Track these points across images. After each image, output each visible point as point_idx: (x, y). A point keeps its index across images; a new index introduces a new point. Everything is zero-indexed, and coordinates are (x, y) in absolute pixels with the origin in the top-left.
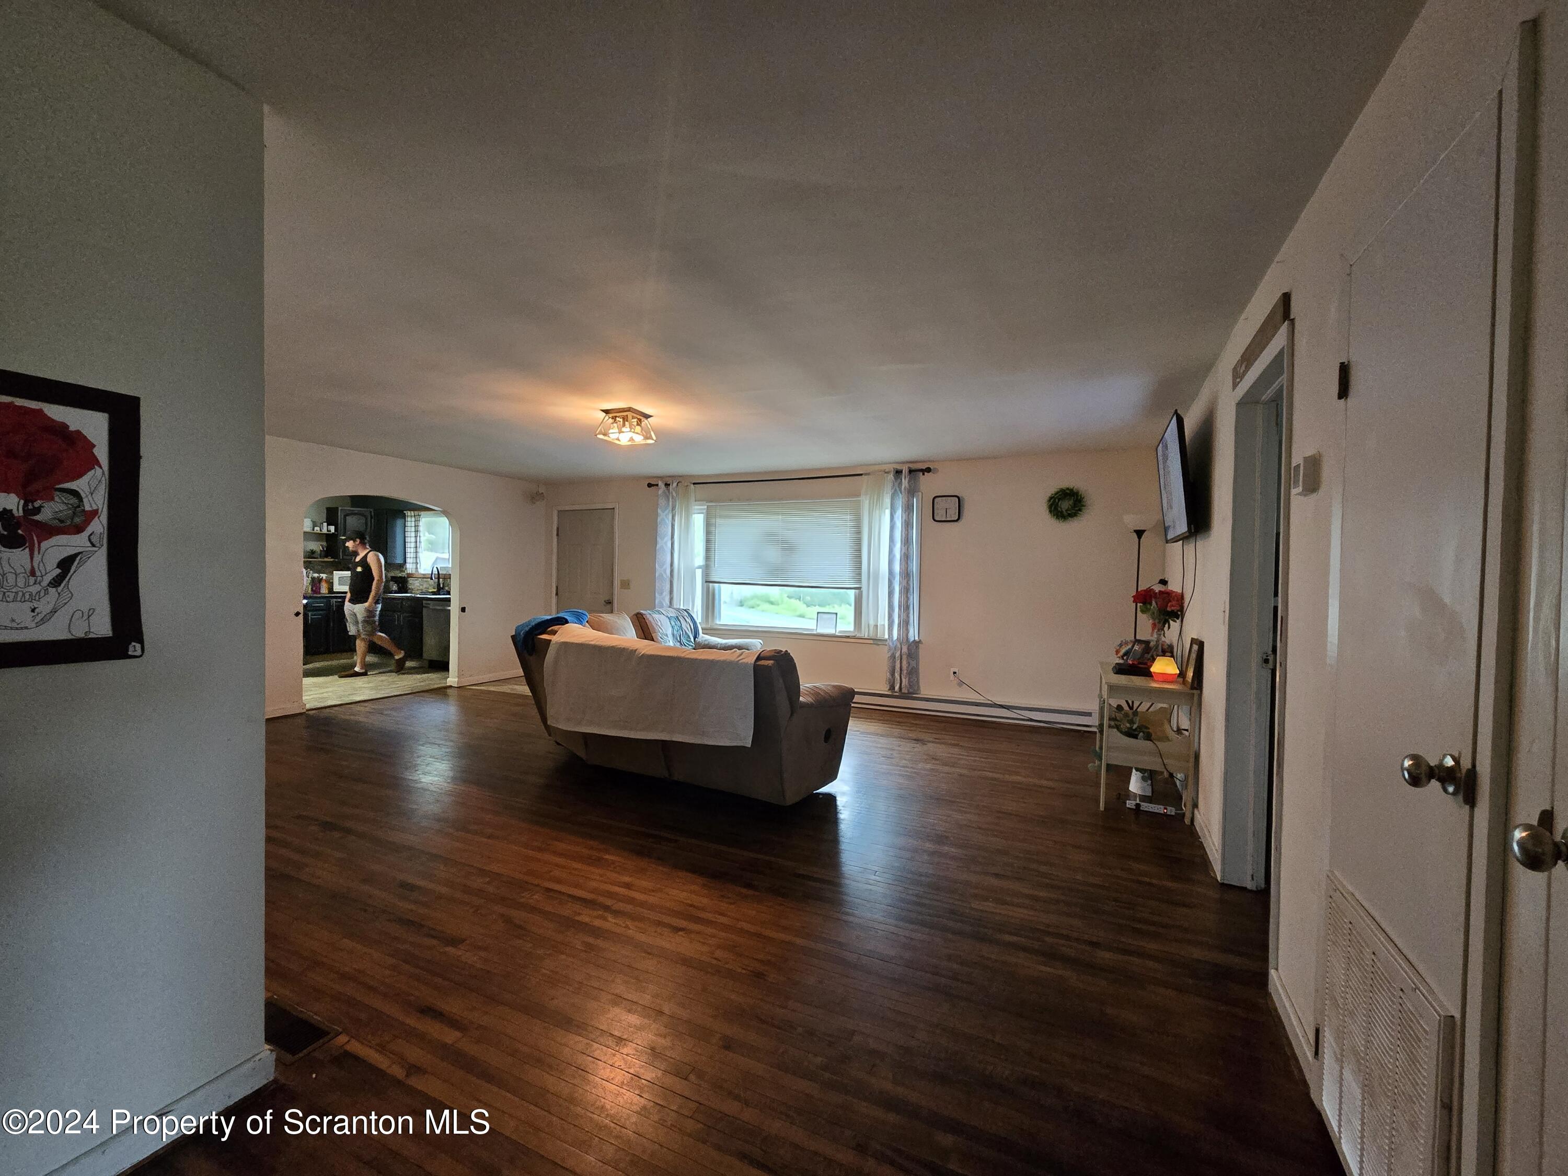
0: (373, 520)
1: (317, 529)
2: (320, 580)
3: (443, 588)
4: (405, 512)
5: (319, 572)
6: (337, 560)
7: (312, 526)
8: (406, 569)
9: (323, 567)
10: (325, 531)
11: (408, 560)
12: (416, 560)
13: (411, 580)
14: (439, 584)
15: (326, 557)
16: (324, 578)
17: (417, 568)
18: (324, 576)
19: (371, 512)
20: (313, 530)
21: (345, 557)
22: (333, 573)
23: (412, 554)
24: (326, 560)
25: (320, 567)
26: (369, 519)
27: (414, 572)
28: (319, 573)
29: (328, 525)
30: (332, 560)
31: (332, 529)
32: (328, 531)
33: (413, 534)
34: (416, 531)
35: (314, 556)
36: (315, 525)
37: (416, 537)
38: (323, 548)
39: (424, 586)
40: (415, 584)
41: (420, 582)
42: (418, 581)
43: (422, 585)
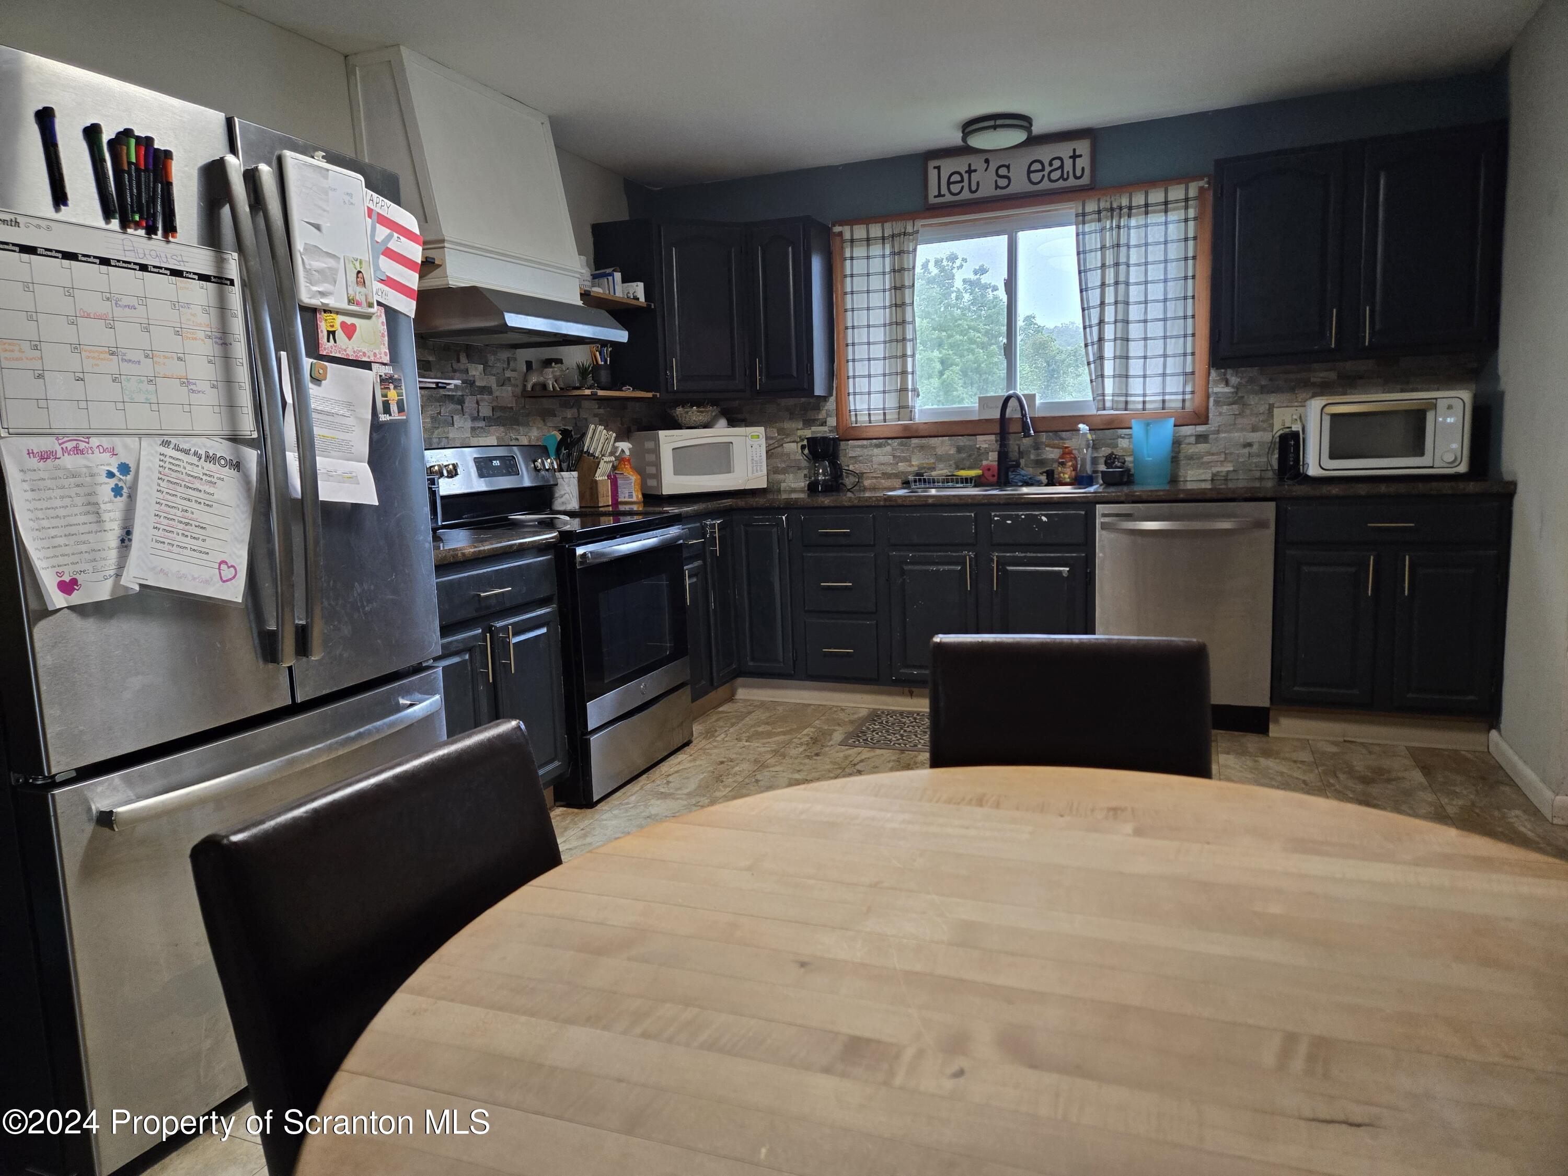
11: (858, 385)
16: (627, 453)
17: (905, 407)
18: (625, 447)
22: (657, 436)
27: (878, 419)
29: (627, 280)
31: (640, 289)
32: (627, 296)
33: (879, 300)
34: (898, 288)
38: (605, 360)
39: (913, 463)
40: (874, 459)
41: (893, 450)
42: (888, 448)
43: (908, 460)
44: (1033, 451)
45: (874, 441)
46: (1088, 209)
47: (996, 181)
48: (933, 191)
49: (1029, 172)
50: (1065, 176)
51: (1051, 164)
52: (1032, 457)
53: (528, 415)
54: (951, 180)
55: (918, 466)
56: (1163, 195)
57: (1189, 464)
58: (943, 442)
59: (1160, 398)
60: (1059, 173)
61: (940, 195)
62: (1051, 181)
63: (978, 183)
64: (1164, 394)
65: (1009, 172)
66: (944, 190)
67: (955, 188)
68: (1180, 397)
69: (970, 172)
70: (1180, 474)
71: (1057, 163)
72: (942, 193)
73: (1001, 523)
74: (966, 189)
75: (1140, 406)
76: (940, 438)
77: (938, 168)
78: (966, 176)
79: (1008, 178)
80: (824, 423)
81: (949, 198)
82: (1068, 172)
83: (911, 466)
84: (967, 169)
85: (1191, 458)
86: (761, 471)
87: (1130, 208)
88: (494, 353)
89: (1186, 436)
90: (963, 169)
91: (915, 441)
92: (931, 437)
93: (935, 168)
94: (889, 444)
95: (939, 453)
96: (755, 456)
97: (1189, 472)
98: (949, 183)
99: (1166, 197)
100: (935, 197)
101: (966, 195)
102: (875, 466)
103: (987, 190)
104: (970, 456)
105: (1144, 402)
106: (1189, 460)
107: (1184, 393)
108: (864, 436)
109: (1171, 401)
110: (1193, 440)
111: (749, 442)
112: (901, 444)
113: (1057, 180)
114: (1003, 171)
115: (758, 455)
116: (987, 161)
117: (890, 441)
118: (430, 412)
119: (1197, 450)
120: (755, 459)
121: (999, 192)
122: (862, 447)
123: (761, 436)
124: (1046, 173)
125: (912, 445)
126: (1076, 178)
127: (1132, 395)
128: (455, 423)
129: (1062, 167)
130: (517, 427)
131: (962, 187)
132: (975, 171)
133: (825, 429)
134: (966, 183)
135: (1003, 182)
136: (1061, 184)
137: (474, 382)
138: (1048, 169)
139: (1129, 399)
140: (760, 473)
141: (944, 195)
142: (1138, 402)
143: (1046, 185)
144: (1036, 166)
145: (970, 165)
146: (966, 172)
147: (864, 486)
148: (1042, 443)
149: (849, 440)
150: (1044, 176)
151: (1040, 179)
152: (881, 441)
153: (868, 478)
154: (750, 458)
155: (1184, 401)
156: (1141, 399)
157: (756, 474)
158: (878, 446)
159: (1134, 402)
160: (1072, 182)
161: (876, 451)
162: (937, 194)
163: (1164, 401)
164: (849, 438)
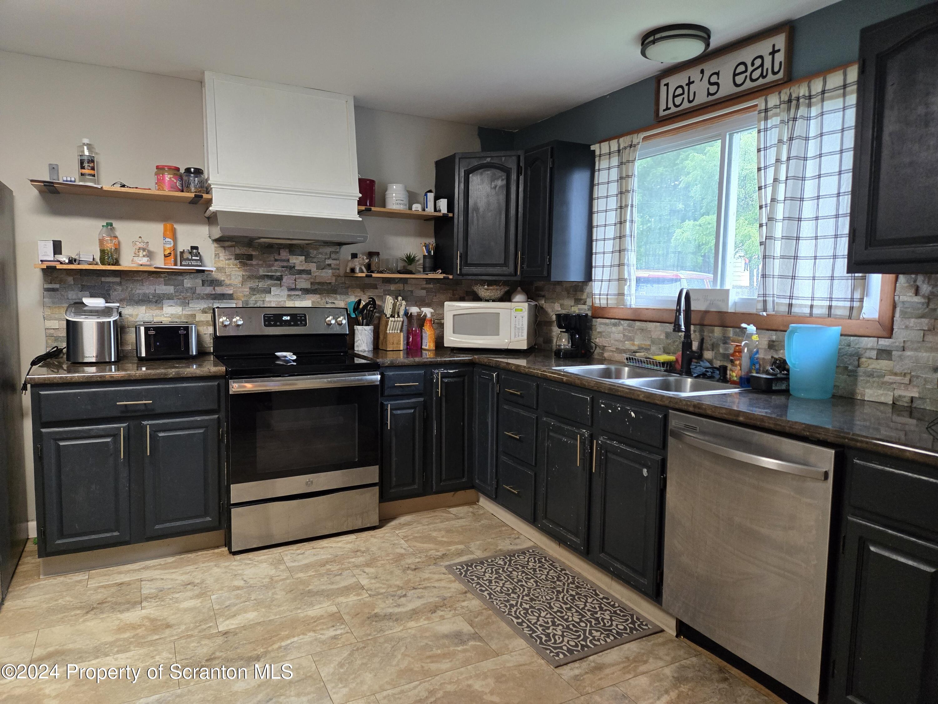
0: (522, 178)
1: (417, 207)
2: (422, 320)
3: (700, 356)
4: (592, 148)
5: (421, 303)
6: (451, 277)
7: (406, 201)
8: (592, 295)
9: (428, 291)
10: (430, 209)
11: (597, 273)
12: (620, 272)
13: (599, 325)
14: (687, 344)
15: (434, 269)
16: (429, 316)
17: (621, 294)
18: (428, 311)
19: (519, 157)
20: (410, 208)
21: (466, 269)
22: (443, 306)
23: (608, 257)
24: (431, 276)
25: (423, 293)
26: (514, 177)
27: (612, 302)
28: (420, 306)
29: (436, 198)
30: (441, 276)
31: (443, 204)
32: (435, 210)
33: (613, 203)
34: (622, 193)
35: (410, 268)
36: (412, 198)
37: (622, 208)
38: (429, 252)
39: (635, 343)
40: (612, 335)
41: (624, 329)
42: (621, 328)
43: (631, 339)
44: (722, 345)
45: (613, 320)
46: (771, 104)
47: (708, 89)
48: (663, 106)
49: (735, 75)
50: (765, 74)
51: (753, 64)
52: (721, 351)
53: (348, 288)
54: (676, 94)
55: (638, 346)
56: (842, 78)
57: (868, 382)
58: (656, 327)
59: (827, 303)
60: (759, 71)
61: (668, 109)
62: (752, 80)
63: (695, 93)
64: (831, 299)
65: (718, 79)
66: (670, 105)
67: (678, 101)
68: (848, 304)
69: (689, 84)
70: (858, 391)
71: (758, 62)
72: (669, 107)
73: (605, 410)
74: (686, 100)
75: (807, 311)
76: (654, 323)
77: (667, 85)
78: (686, 88)
79: (717, 84)
80: (585, 304)
81: (673, 110)
82: (767, 69)
83: (633, 345)
84: (687, 82)
85: (871, 375)
86: (522, 336)
87: (810, 97)
88: (316, 249)
89: (867, 349)
90: (684, 83)
91: (638, 324)
92: (650, 321)
93: (665, 85)
94: (622, 324)
95: (653, 337)
96: (517, 323)
97: (867, 390)
98: (674, 97)
99: (845, 80)
100: (664, 110)
101: (686, 105)
102: (612, 342)
103: (701, 98)
104: (674, 342)
105: (812, 307)
106: (869, 376)
107: (852, 300)
108: (607, 316)
109: (836, 307)
110: (874, 354)
111: (514, 314)
112: (629, 326)
113: (757, 79)
114: (714, 79)
115: (521, 324)
116: (702, 72)
117: (622, 322)
118: (249, 285)
119: (878, 367)
120: (518, 326)
121: (711, 98)
122: (606, 324)
123: (524, 310)
124: (748, 74)
125: (636, 328)
126: (774, 73)
127: (798, 298)
128: (272, 292)
129: (762, 65)
130: (335, 296)
131: (683, 98)
132: (693, 82)
133: (585, 307)
134: (685, 96)
135: (713, 89)
136: (761, 81)
137: (294, 267)
138: (750, 69)
139: (794, 302)
140: (520, 338)
141: (670, 108)
142: (805, 306)
143: (749, 84)
144: (741, 68)
145: (689, 78)
146: (687, 85)
147: (604, 357)
148: (729, 338)
149: (598, 318)
150: (746, 77)
151: (742, 81)
152: (616, 321)
153: (608, 351)
154: (513, 326)
155: (851, 308)
156: (809, 303)
157: (517, 339)
158: (615, 325)
159: (801, 306)
160: (771, 78)
161: (614, 329)
162: (665, 108)
163: (830, 307)
164: (597, 316)
